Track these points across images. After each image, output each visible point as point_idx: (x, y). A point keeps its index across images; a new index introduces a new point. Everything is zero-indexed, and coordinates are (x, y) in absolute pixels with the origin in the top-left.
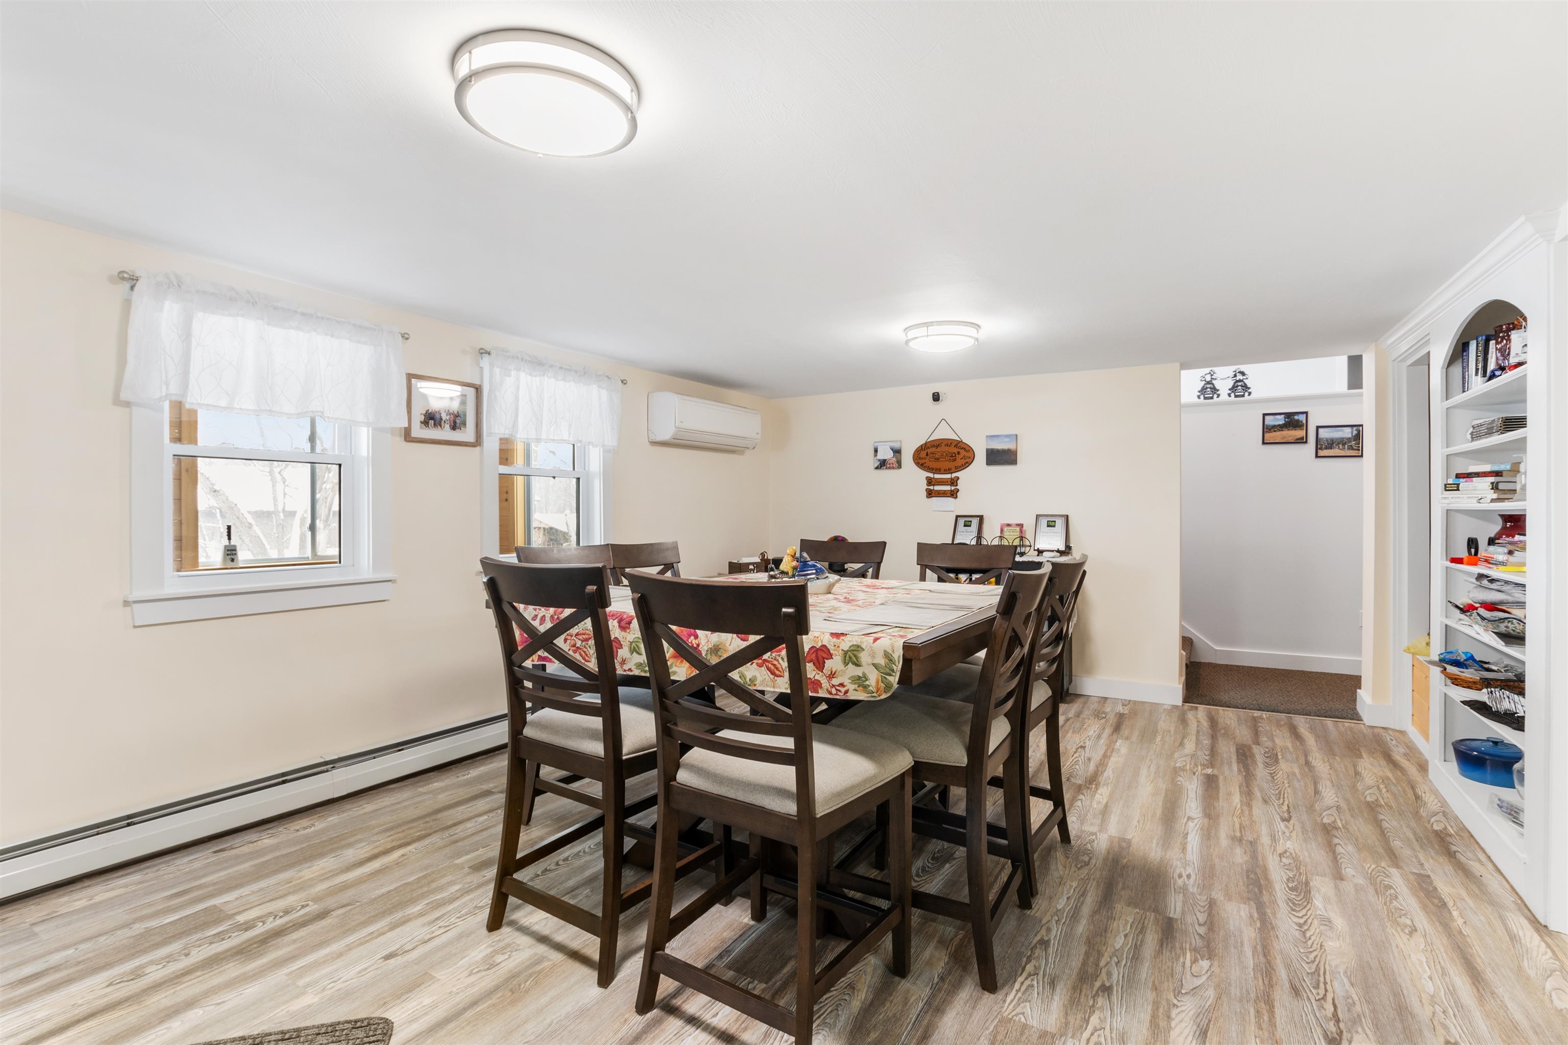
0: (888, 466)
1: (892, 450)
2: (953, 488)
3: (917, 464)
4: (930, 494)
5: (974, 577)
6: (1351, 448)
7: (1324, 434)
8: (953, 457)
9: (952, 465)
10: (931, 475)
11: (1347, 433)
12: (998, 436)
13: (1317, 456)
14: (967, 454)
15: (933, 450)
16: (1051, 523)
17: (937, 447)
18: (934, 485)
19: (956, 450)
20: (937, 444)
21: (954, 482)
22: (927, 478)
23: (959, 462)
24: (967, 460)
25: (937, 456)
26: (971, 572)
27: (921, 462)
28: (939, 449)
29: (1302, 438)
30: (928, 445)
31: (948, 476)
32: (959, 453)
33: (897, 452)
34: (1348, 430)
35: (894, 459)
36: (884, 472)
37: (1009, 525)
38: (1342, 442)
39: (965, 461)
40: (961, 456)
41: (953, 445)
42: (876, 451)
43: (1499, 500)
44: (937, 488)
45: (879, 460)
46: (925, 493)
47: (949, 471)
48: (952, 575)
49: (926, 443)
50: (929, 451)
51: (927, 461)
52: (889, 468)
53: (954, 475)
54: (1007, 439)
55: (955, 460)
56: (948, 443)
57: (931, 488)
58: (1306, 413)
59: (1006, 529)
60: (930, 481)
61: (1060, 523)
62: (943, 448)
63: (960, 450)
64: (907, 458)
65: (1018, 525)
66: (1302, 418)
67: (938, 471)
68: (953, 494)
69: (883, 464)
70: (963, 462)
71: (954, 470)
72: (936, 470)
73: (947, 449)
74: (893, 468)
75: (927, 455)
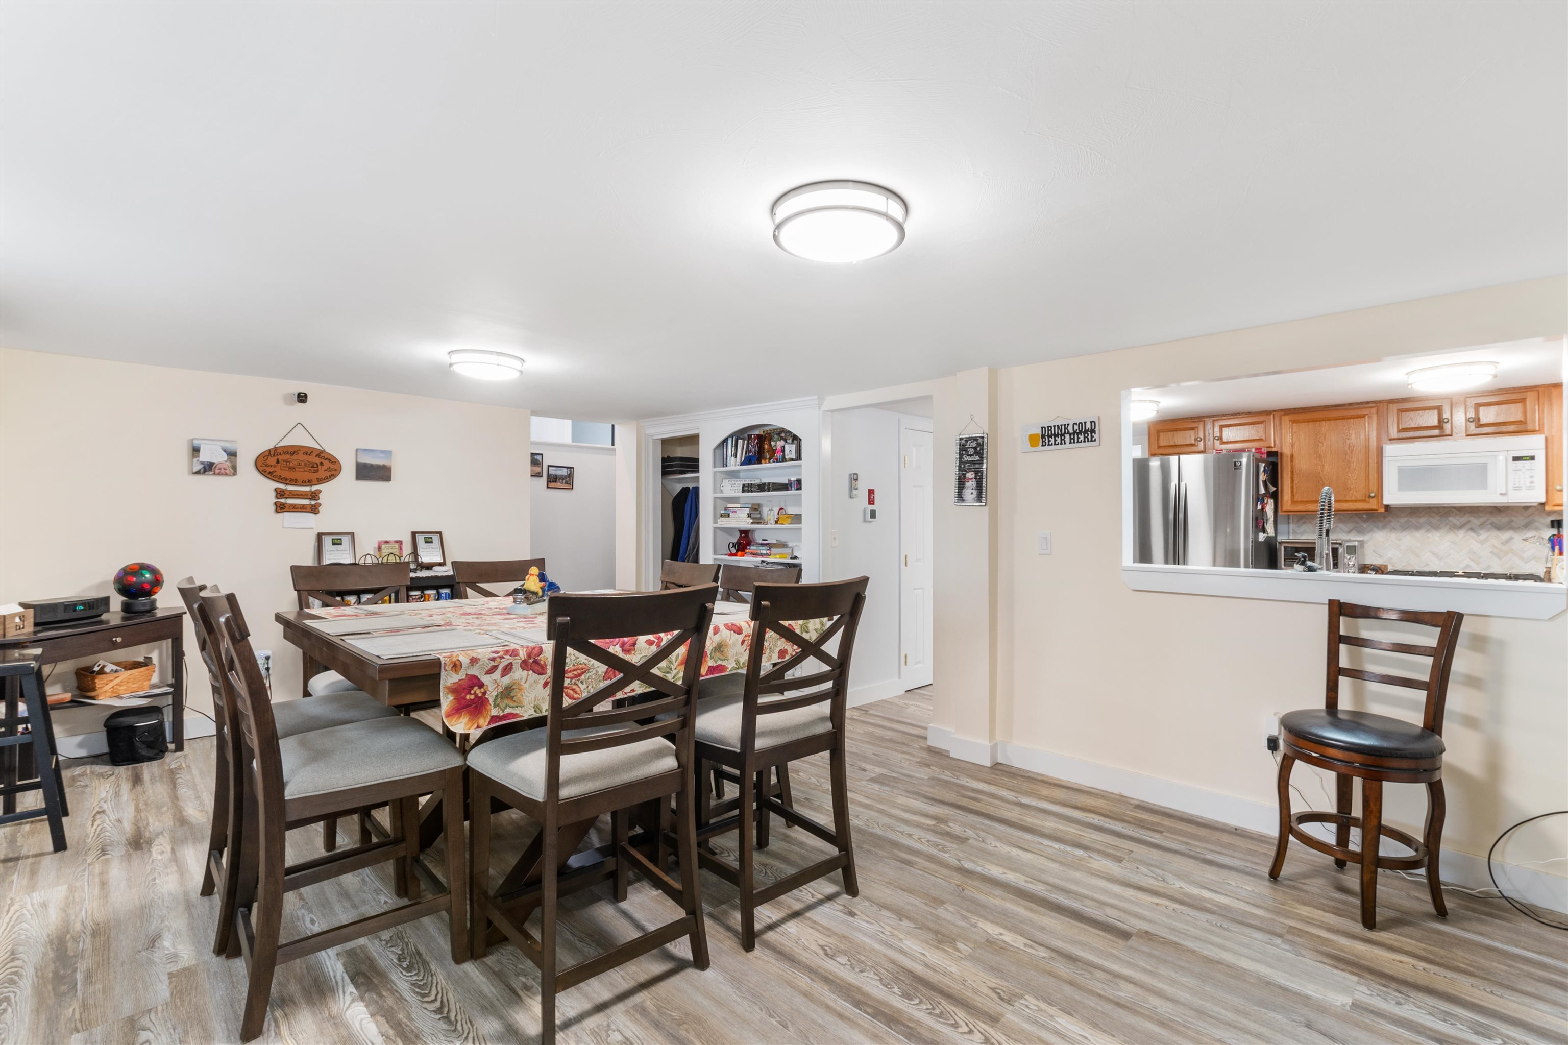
0: (217, 471)
1: (225, 451)
2: (313, 502)
3: (263, 472)
4: (280, 508)
5: (365, 598)
6: (566, 483)
7: (553, 471)
8: (314, 468)
9: (314, 476)
10: (282, 486)
11: (564, 472)
12: (372, 451)
13: (548, 487)
14: (332, 466)
15: (287, 457)
16: (428, 540)
17: (293, 454)
18: (286, 498)
19: (318, 461)
20: (294, 450)
21: (314, 496)
22: (276, 490)
23: (322, 474)
24: (333, 473)
25: (292, 465)
26: (358, 593)
27: (269, 469)
28: (295, 457)
29: (539, 473)
30: (279, 451)
31: (307, 489)
32: (322, 464)
33: (232, 454)
34: (565, 470)
35: (228, 464)
36: (208, 480)
37: (387, 542)
38: (562, 478)
39: (330, 474)
40: (324, 468)
41: (315, 453)
42: (196, 450)
43: (752, 523)
44: (290, 501)
45: (202, 463)
46: (273, 508)
47: (309, 483)
48: (339, 599)
49: (276, 449)
50: (280, 458)
51: (278, 469)
52: (219, 474)
53: (314, 488)
54: (382, 455)
55: (317, 471)
56: (308, 451)
57: (283, 501)
58: (542, 455)
59: (383, 546)
60: (280, 494)
61: (436, 538)
62: (301, 457)
63: (323, 461)
64: (246, 462)
65: (397, 542)
66: (539, 458)
67: (294, 482)
68: (314, 509)
69: (208, 468)
70: (328, 474)
71: (315, 481)
72: (291, 480)
73: (305, 457)
74: (226, 474)
75: (278, 462)
